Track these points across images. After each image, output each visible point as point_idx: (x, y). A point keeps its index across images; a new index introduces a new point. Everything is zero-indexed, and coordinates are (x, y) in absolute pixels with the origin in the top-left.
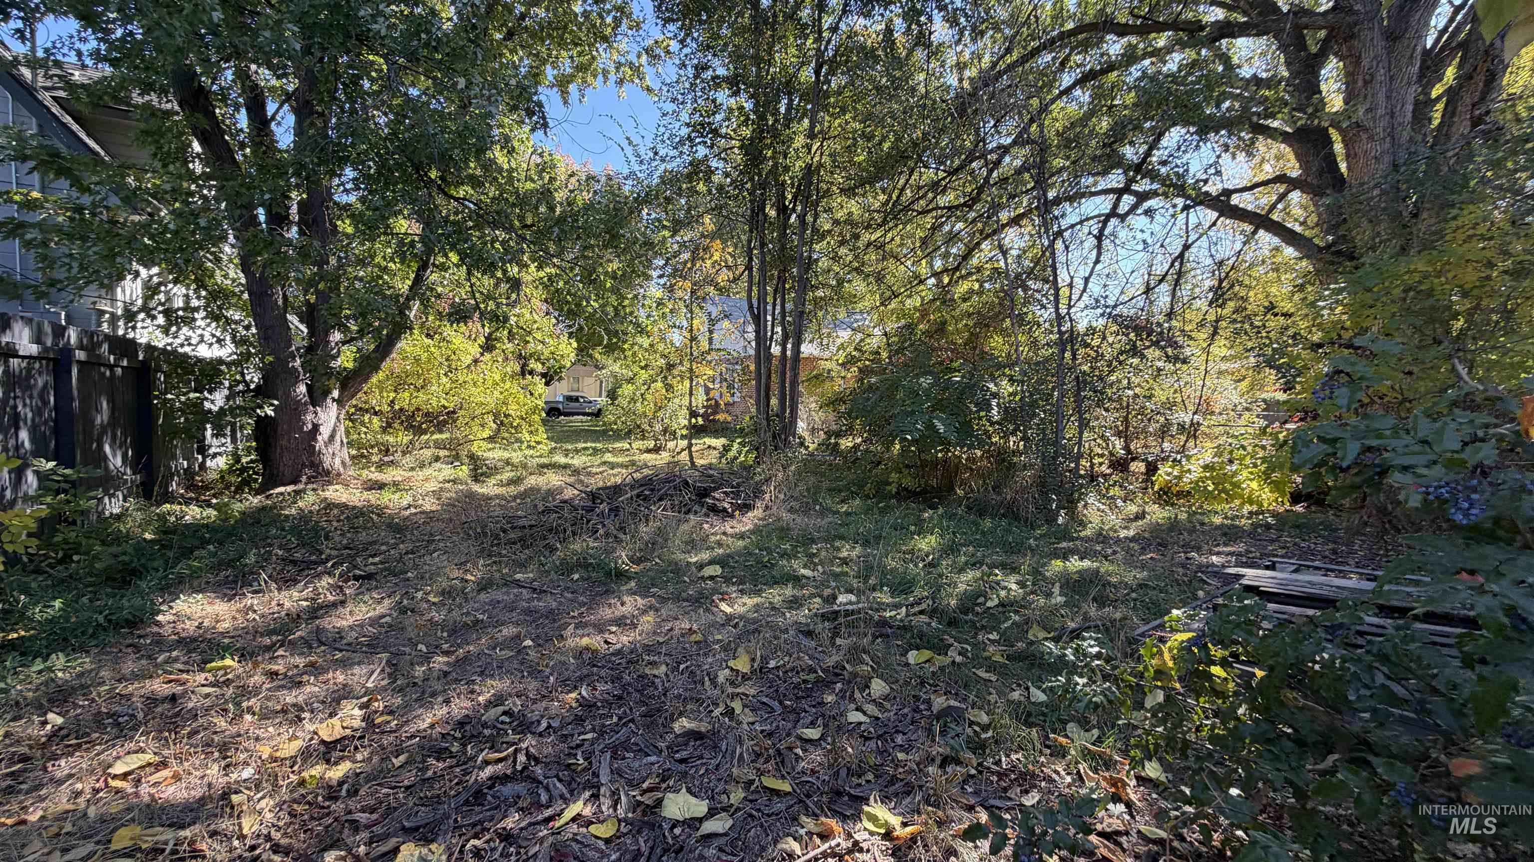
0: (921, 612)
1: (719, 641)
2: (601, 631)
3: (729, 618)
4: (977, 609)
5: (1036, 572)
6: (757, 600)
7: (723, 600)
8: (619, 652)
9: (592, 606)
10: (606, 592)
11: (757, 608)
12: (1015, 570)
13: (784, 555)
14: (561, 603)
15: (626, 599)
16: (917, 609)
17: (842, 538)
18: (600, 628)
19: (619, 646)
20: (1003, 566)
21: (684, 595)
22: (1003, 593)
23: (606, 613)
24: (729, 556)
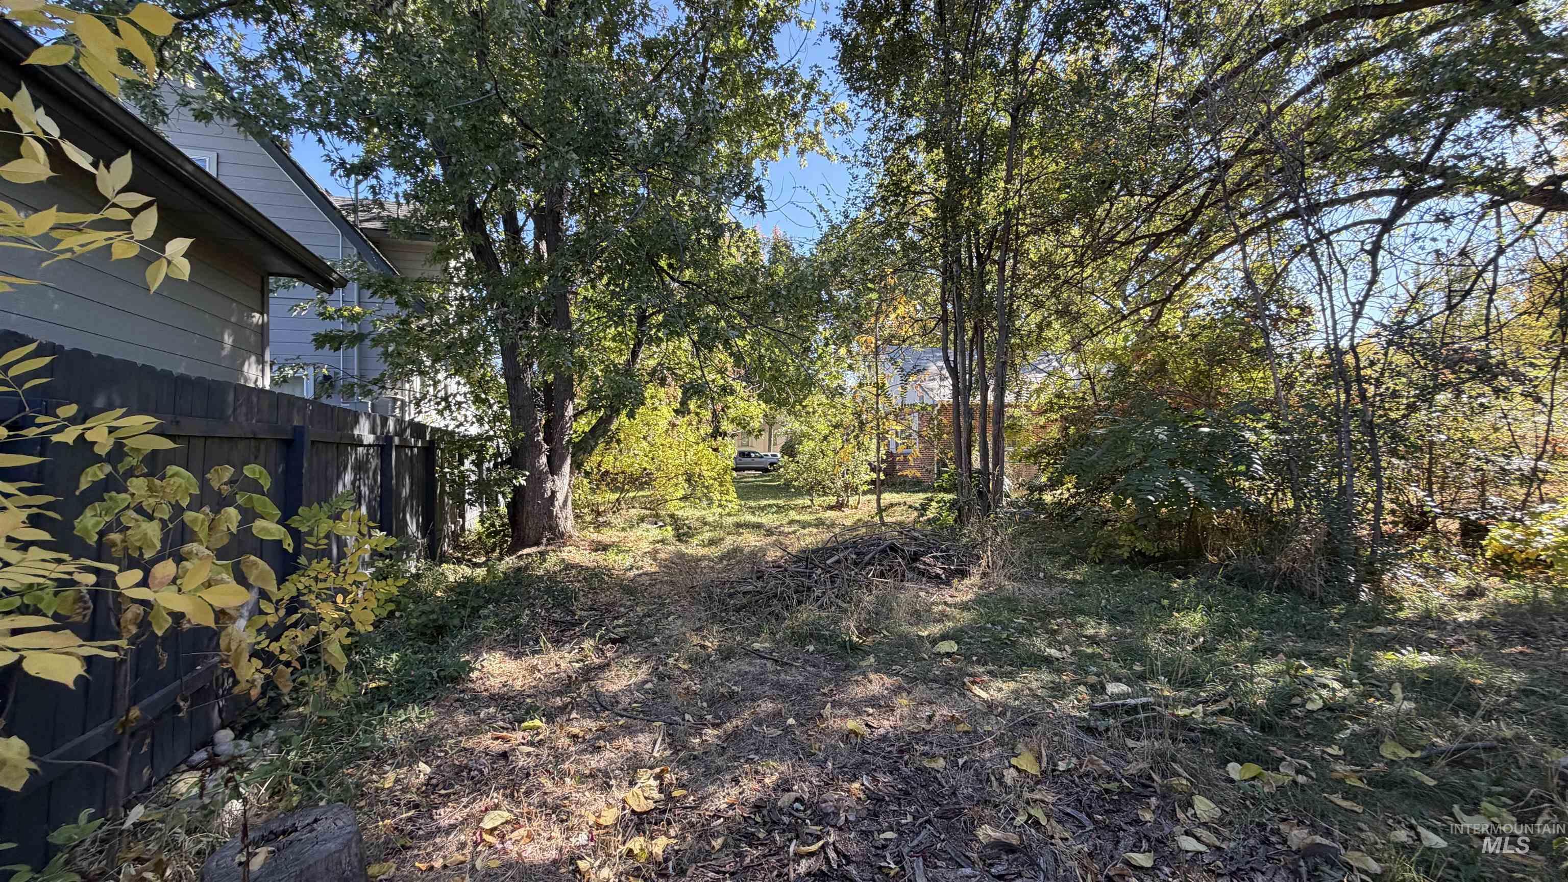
0: (1222, 712)
1: (990, 734)
2: (859, 713)
3: (990, 706)
4: (1296, 711)
5: (1360, 667)
6: (1013, 685)
7: (973, 683)
8: (884, 738)
9: (840, 683)
10: (847, 667)
11: (1017, 694)
12: (1327, 662)
13: (1022, 630)
14: (807, 679)
15: (872, 676)
16: (1215, 708)
17: (1082, 612)
18: (856, 708)
19: (882, 731)
20: (1308, 656)
21: (931, 675)
22: (1324, 693)
23: (858, 692)
24: (961, 630)
